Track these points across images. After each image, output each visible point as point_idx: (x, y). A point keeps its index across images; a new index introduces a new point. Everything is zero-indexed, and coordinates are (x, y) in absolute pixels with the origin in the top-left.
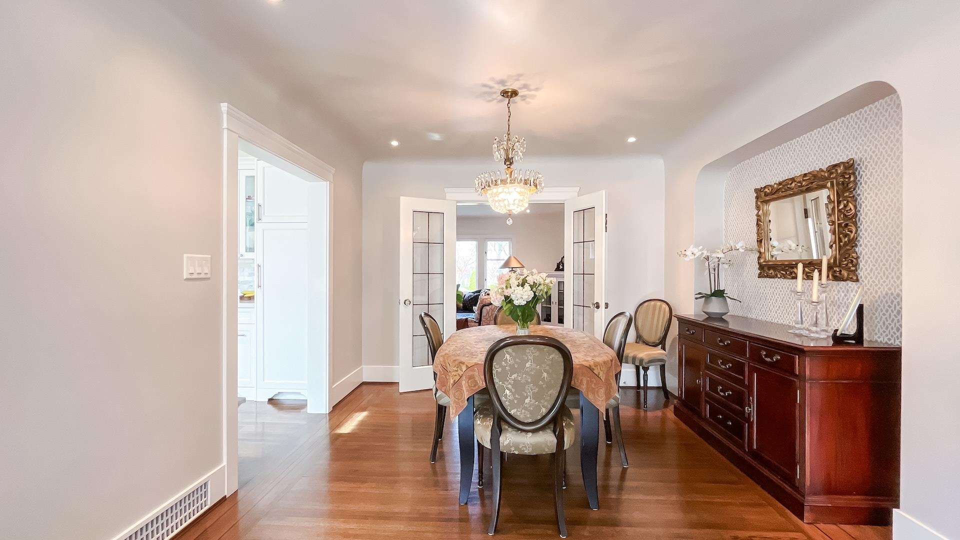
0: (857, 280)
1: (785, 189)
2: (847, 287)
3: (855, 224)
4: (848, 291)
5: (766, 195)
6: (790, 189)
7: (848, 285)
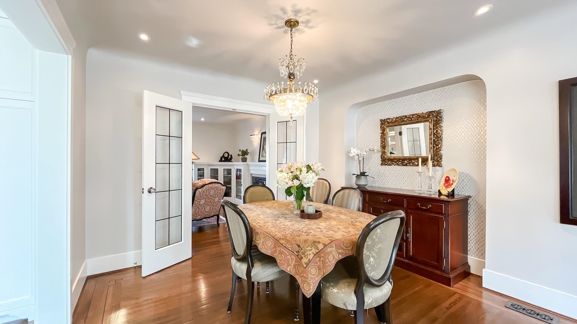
0: (442, 166)
1: (401, 121)
2: (435, 169)
3: (441, 140)
4: (436, 171)
5: (388, 123)
6: (404, 121)
7: (436, 168)
